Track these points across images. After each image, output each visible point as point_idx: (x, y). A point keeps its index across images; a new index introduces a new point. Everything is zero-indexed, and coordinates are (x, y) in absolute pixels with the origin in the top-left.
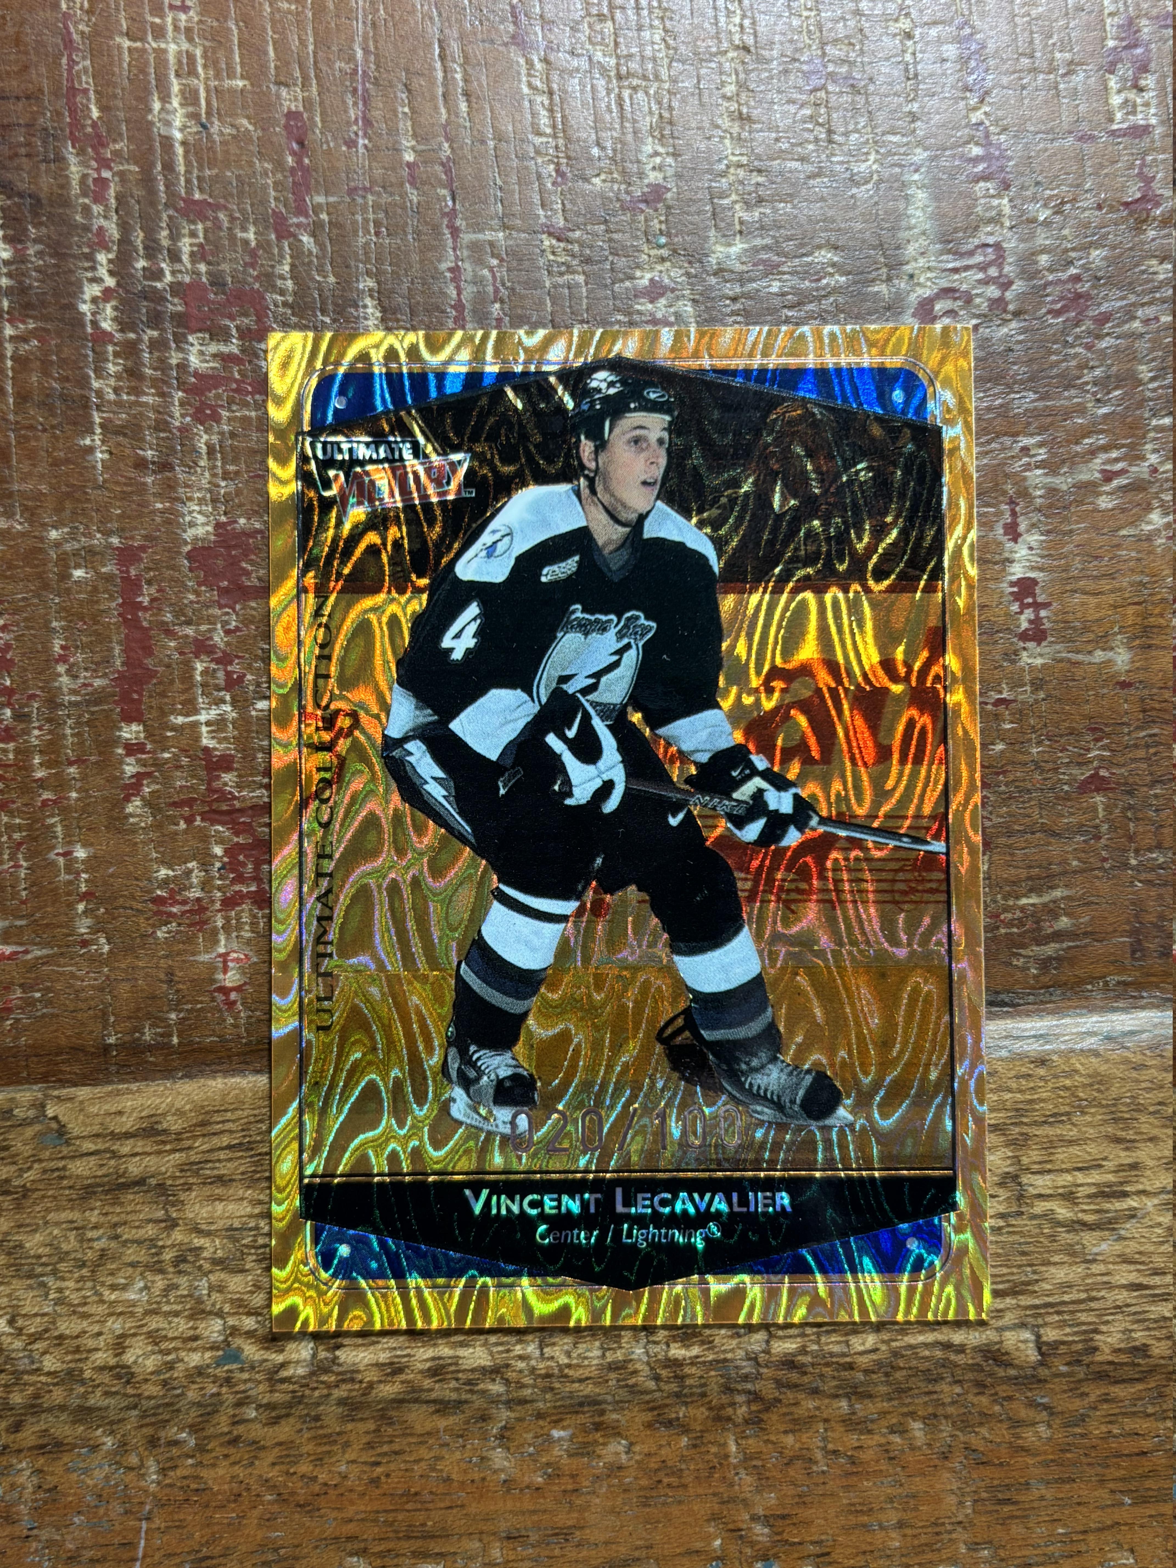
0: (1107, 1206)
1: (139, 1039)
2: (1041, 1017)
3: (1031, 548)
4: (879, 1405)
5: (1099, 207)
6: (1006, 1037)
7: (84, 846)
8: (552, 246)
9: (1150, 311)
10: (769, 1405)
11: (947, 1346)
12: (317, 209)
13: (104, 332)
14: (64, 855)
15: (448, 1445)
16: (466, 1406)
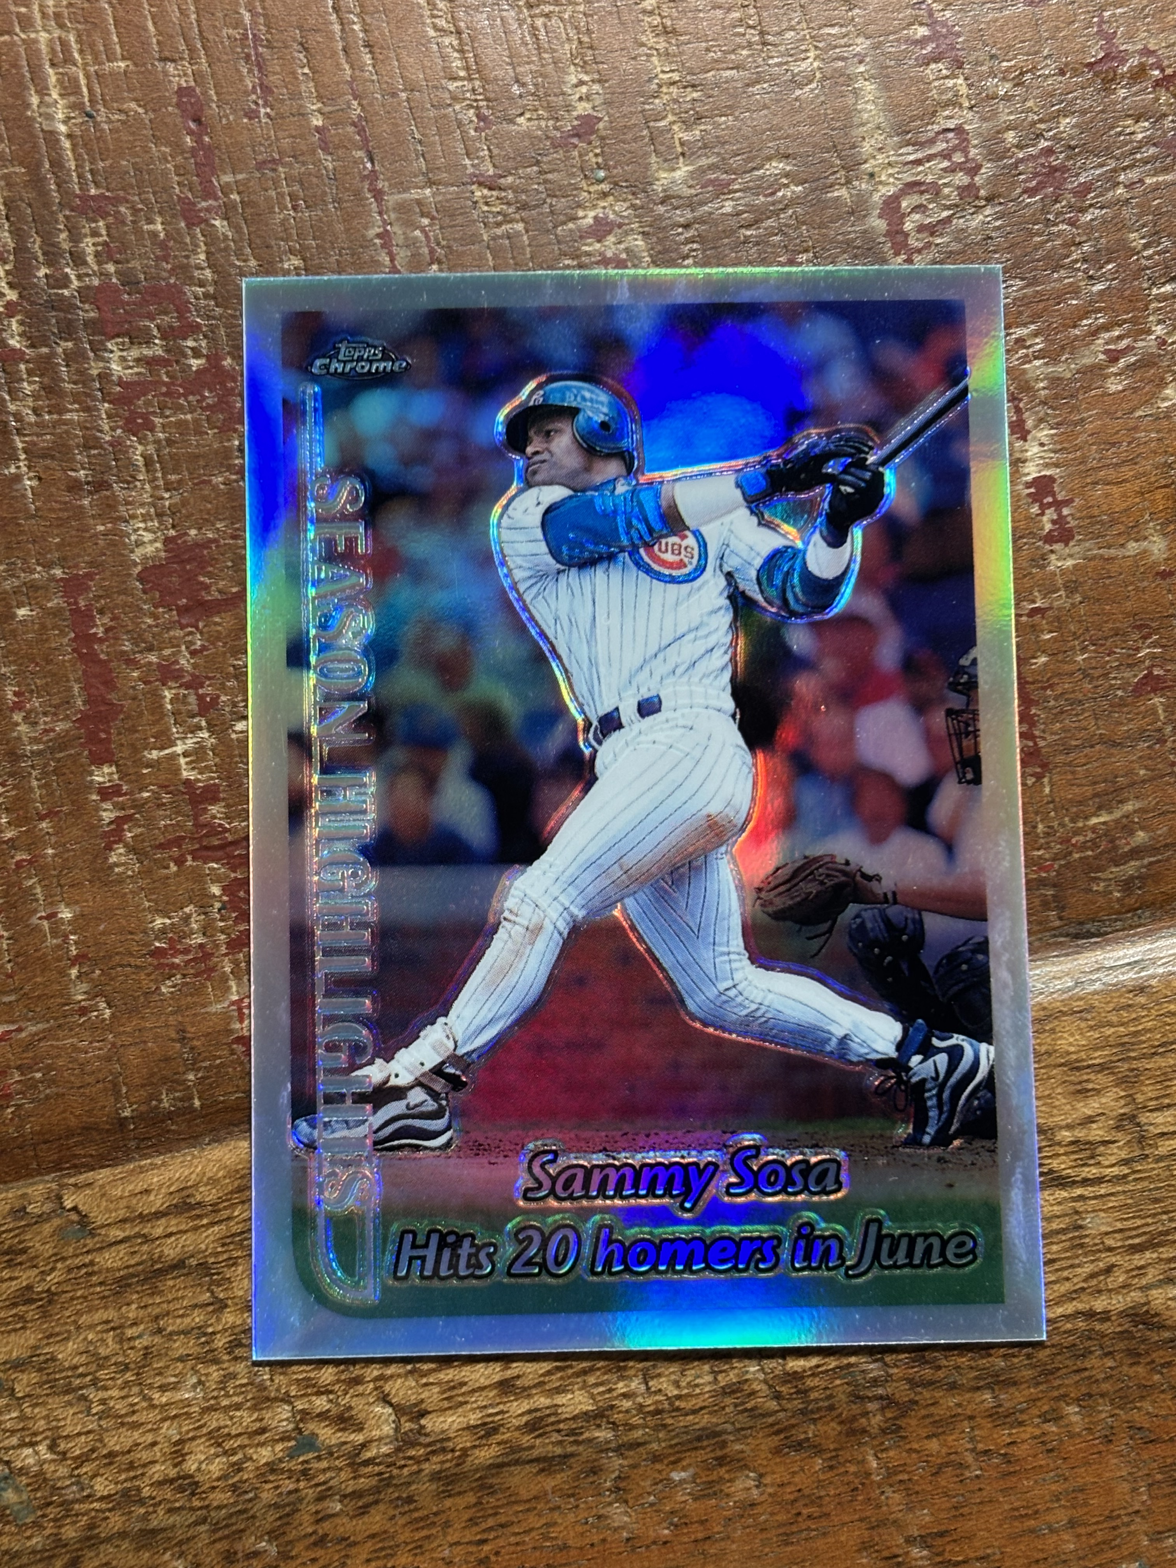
1: (157, 1107)
2: (1133, 943)
3: (1042, 445)
4: (1026, 1392)
5: (1062, 73)
6: (1098, 969)
7: (68, 905)
8: (484, 197)
9: (1133, 175)
10: (906, 1408)
11: (1090, 1315)
12: (226, 190)
13: (14, 350)
14: (48, 917)
15: (559, 1507)
16: (572, 1460)
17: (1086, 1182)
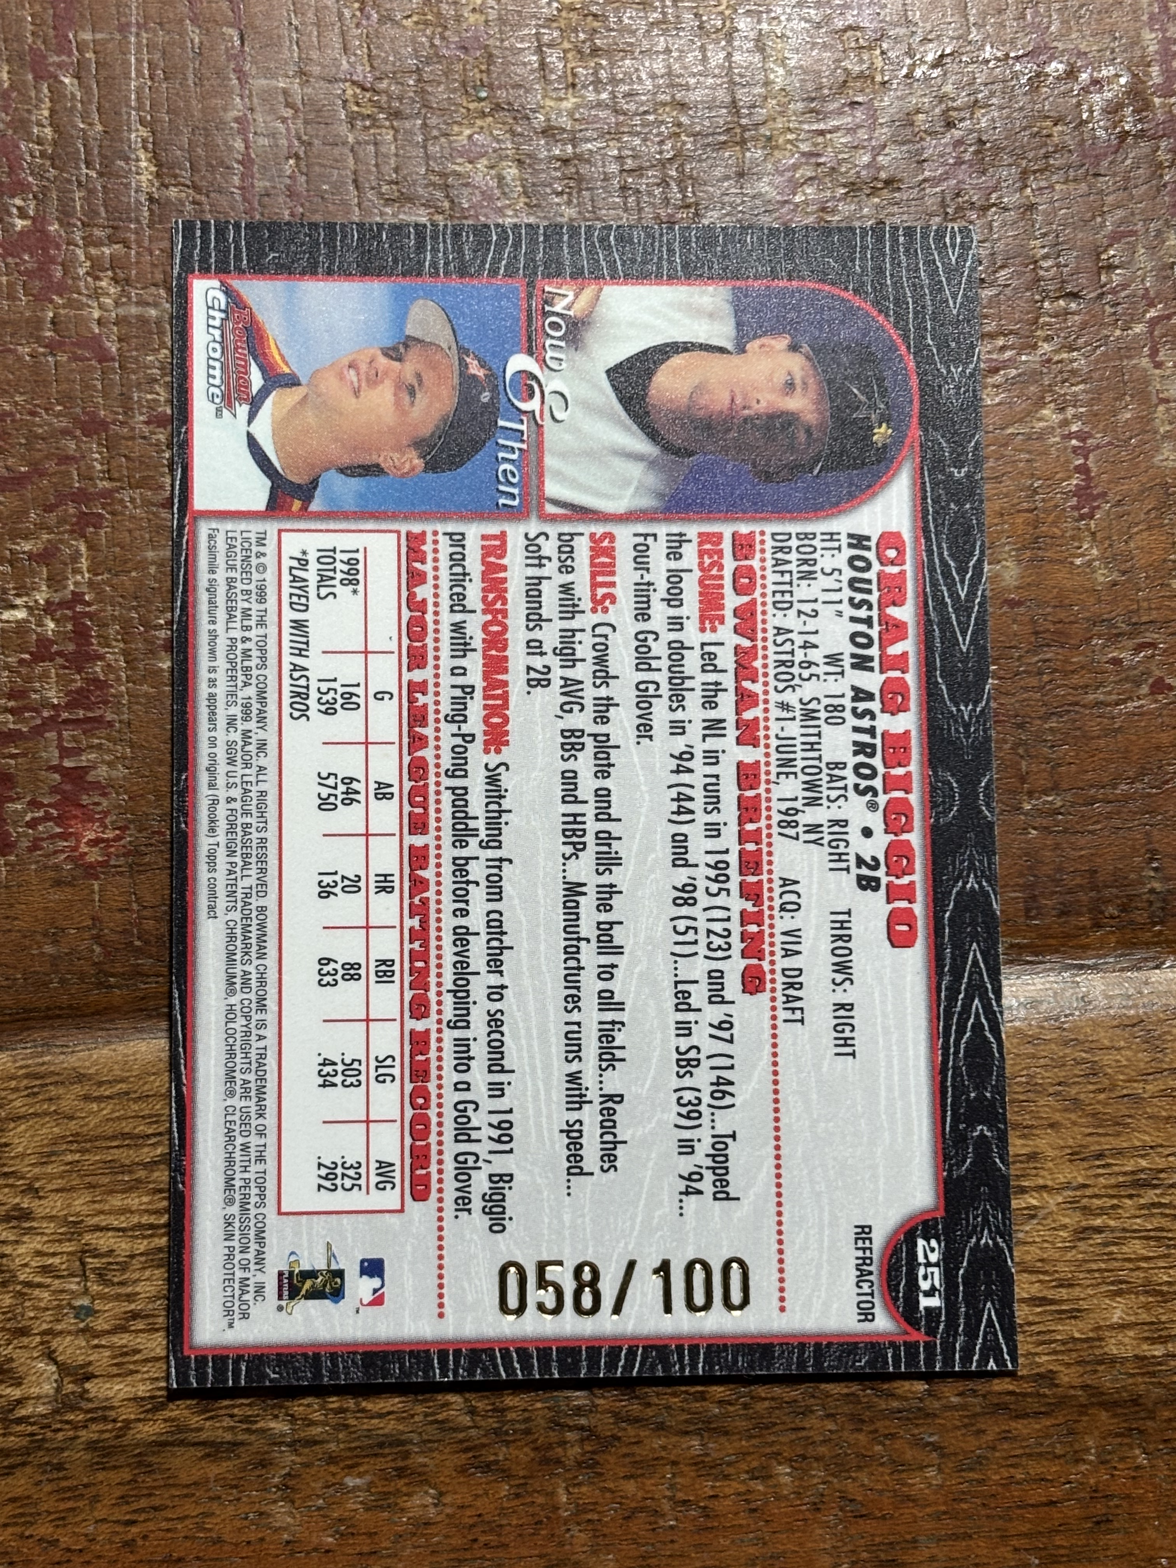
4: (736, 1444)
8: (355, 95)
9: (1042, 180)
10: (606, 1443)
12: (82, 47)
15: (219, 1498)
16: (242, 1449)
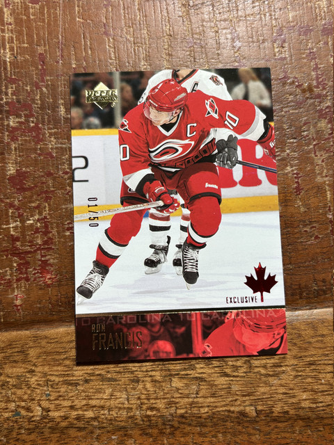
0: (276, 369)
4: (209, 429)
9: (287, 109)
12: (48, 80)
15: (81, 441)
16: (86, 429)
17: (234, 376)
